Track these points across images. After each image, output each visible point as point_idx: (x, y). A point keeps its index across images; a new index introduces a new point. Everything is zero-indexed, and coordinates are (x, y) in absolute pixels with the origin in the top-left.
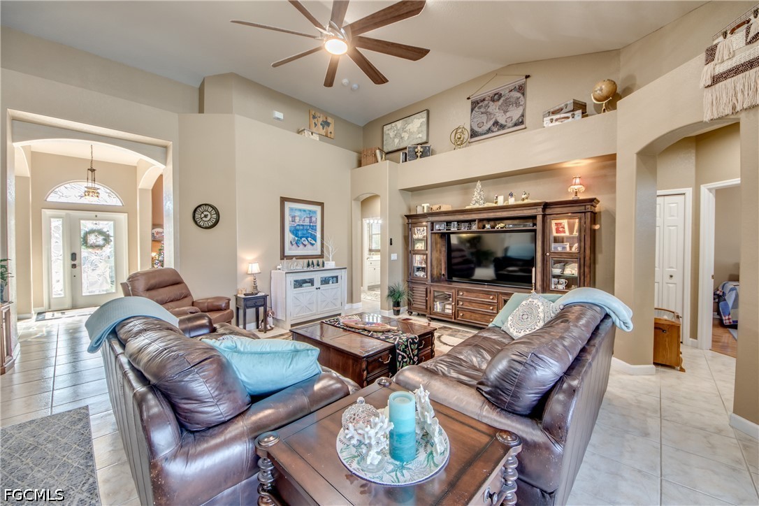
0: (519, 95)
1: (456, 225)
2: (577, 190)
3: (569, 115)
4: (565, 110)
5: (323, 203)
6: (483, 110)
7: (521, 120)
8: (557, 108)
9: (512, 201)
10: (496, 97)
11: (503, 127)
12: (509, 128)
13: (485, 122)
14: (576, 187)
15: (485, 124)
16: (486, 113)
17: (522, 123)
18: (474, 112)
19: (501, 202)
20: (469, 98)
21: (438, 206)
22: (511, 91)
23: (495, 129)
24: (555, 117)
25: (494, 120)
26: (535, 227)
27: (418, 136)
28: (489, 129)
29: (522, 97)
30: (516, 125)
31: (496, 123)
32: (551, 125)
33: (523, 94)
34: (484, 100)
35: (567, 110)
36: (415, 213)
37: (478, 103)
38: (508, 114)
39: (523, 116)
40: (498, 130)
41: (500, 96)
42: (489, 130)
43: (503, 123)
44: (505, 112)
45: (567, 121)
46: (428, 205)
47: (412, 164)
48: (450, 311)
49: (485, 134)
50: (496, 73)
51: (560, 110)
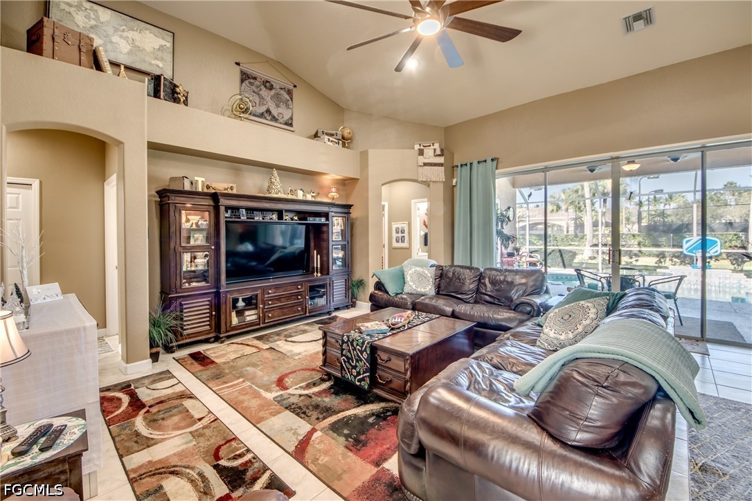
0: (288, 98)
6: (254, 88)
7: (290, 122)
10: (268, 84)
11: (274, 119)
12: (281, 123)
13: (257, 103)
14: (333, 194)
15: (257, 105)
16: (258, 94)
17: (291, 125)
18: (244, 84)
19: (300, 196)
20: (238, 64)
21: (226, 186)
22: (282, 89)
23: (269, 118)
25: (266, 106)
26: (327, 222)
27: (153, 62)
28: (263, 113)
29: (290, 102)
30: (286, 124)
31: (268, 111)
32: (330, 143)
33: (292, 99)
34: (255, 78)
35: (337, 137)
37: (249, 78)
38: (280, 110)
39: (291, 118)
40: (271, 120)
41: (271, 88)
42: (261, 115)
43: (276, 116)
44: (278, 106)
45: (338, 146)
46: (203, 179)
47: (164, 105)
49: (258, 116)
50: (268, 61)
51: (332, 135)
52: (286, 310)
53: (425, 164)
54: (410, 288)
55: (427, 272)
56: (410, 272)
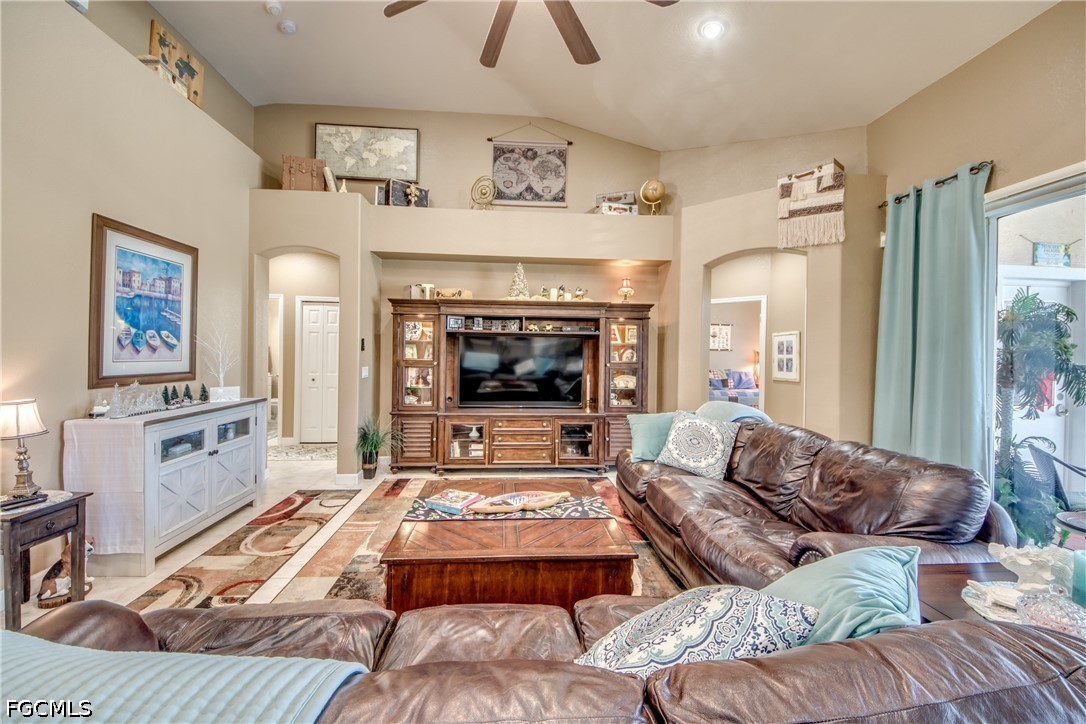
0: (559, 162)
1: (481, 322)
2: (625, 293)
3: (627, 207)
4: (623, 201)
5: (197, 250)
6: (510, 164)
7: (561, 196)
8: (615, 195)
9: (568, 298)
10: (530, 153)
11: (538, 197)
12: (547, 200)
13: (514, 182)
14: (626, 290)
15: (514, 185)
16: (516, 170)
17: (562, 199)
18: (498, 162)
19: (554, 296)
20: (490, 140)
21: (454, 291)
22: (549, 153)
23: (529, 197)
24: (615, 205)
25: (527, 183)
26: (597, 333)
27: (399, 167)
28: (521, 194)
29: (563, 167)
30: (555, 199)
31: (529, 189)
32: (610, 213)
33: (564, 163)
34: (512, 151)
35: (626, 201)
36: (408, 298)
37: (504, 153)
38: (546, 183)
39: (563, 190)
40: (533, 199)
41: (535, 155)
42: (520, 196)
43: (540, 192)
44: (542, 178)
45: (624, 213)
46: (433, 286)
47: (397, 211)
48: (481, 453)
49: (514, 199)
50: (530, 122)
51: (618, 199)
52: (524, 453)
53: (793, 214)
54: (668, 454)
55: (714, 430)
56: (680, 425)
